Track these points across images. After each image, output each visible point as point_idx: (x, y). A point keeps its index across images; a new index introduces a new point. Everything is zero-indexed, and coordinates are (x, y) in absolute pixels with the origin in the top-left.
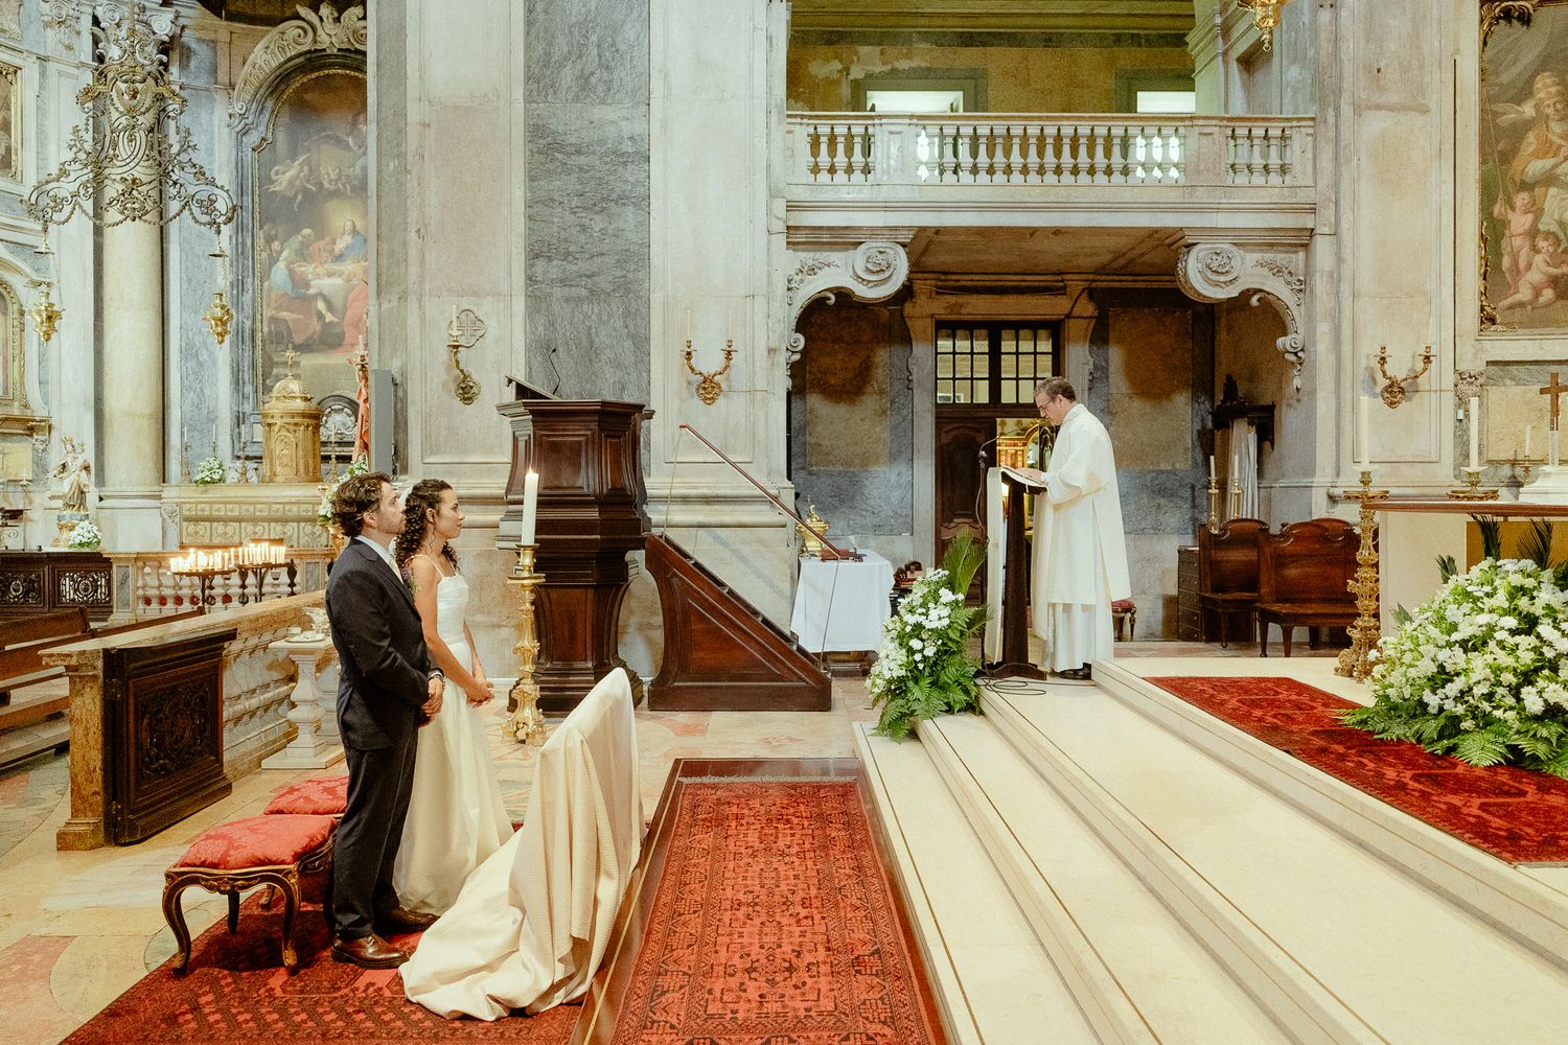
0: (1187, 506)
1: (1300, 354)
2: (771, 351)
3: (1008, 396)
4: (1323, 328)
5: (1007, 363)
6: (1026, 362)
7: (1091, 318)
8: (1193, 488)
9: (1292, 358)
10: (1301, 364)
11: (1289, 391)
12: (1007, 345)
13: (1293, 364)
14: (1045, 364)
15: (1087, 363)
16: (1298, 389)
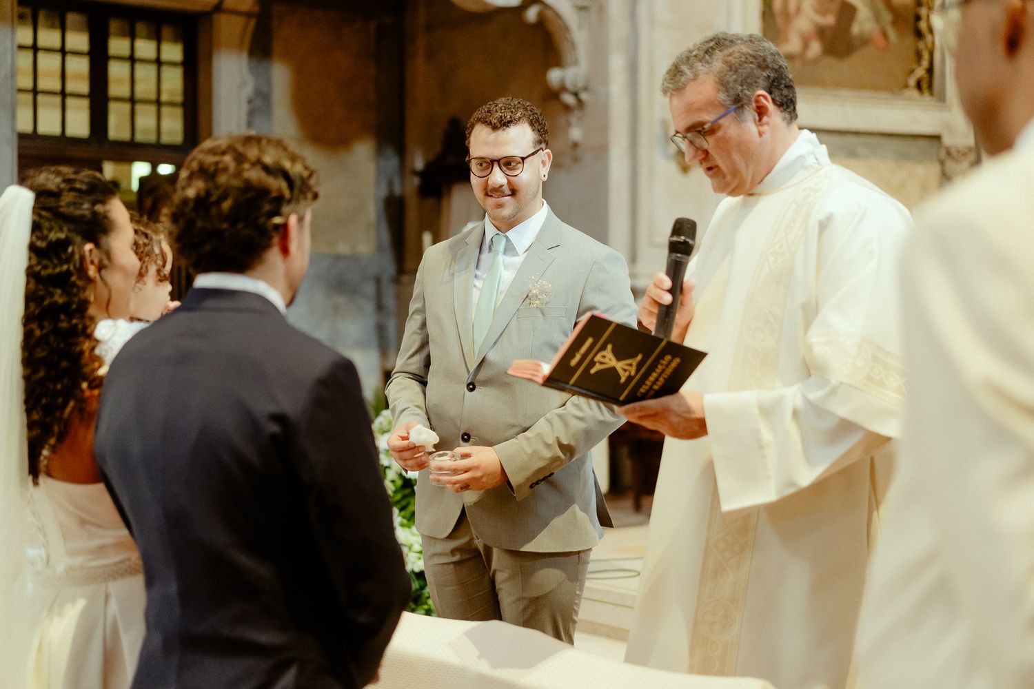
0: (369, 306)
1: (584, 96)
3: (117, 128)
4: (617, 63)
5: (117, 71)
6: (145, 74)
7: (248, 15)
8: (378, 281)
9: (569, 99)
10: (581, 109)
12: (118, 46)
13: (567, 108)
14: (173, 81)
15: (243, 85)
16: (575, 145)
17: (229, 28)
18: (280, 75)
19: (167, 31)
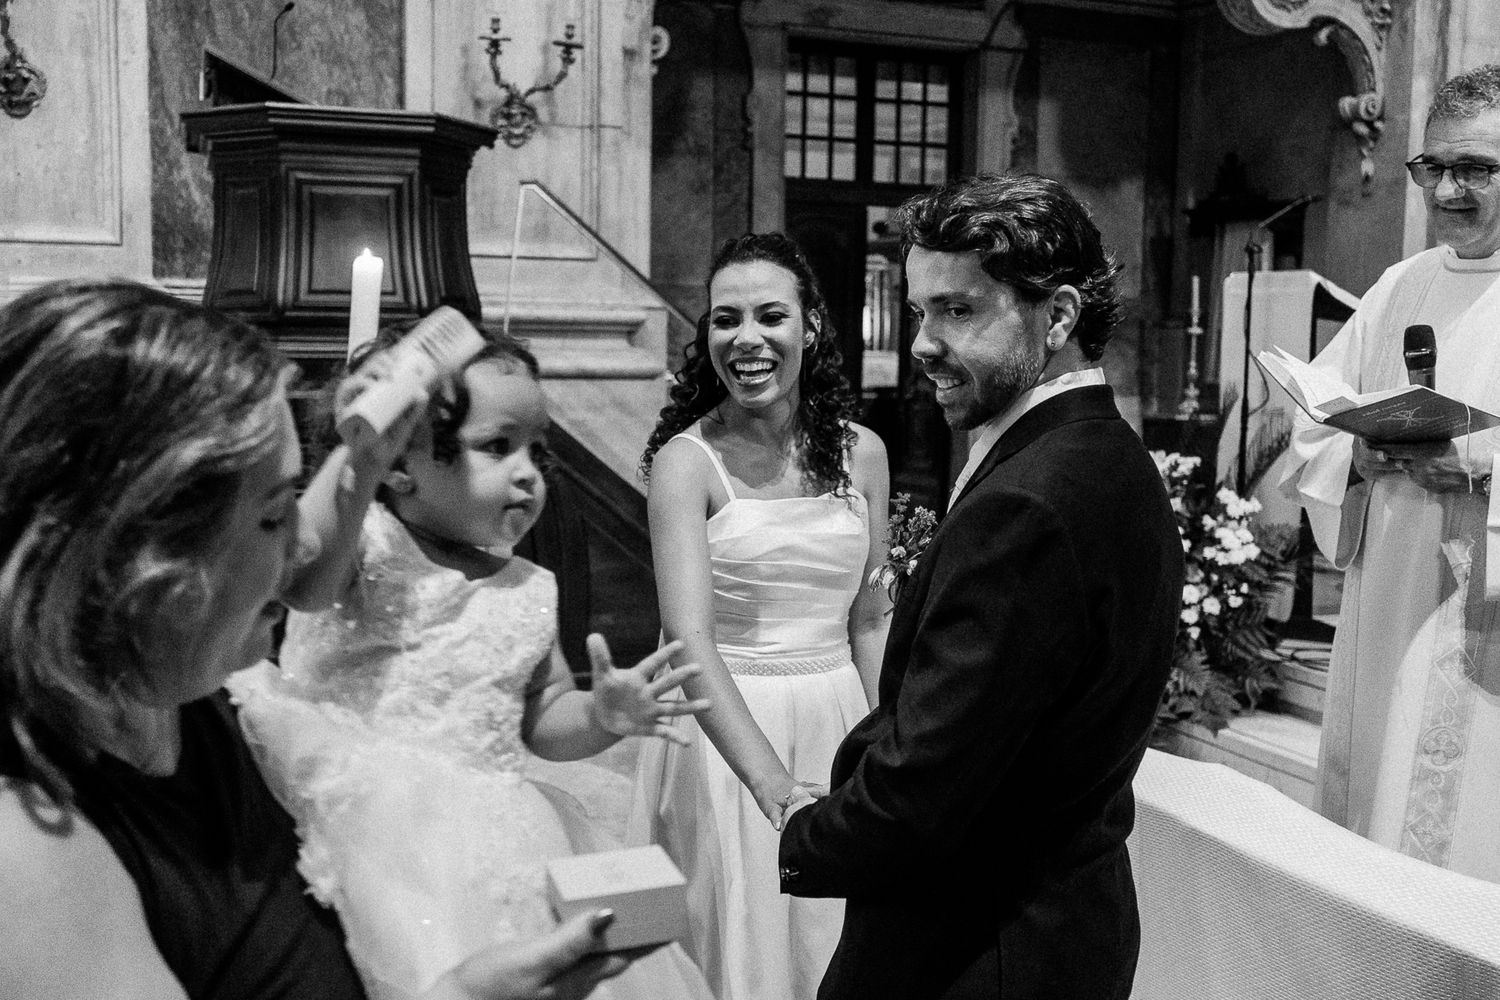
1: (1379, 125)
2: (629, 54)
3: (882, 171)
4: (1420, 86)
5: (884, 113)
7: (1016, 51)
9: (1362, 129)
10: (1375, 140)
11: (1343, 181)
12: (885, 88)
13: (1359, 138)
14: (938, 124)
15: (1009, 124)
16: (1367, 179)
17: (996, 64)
18: (1047, 113)
19: (933, 71)
